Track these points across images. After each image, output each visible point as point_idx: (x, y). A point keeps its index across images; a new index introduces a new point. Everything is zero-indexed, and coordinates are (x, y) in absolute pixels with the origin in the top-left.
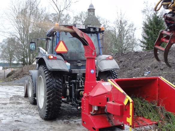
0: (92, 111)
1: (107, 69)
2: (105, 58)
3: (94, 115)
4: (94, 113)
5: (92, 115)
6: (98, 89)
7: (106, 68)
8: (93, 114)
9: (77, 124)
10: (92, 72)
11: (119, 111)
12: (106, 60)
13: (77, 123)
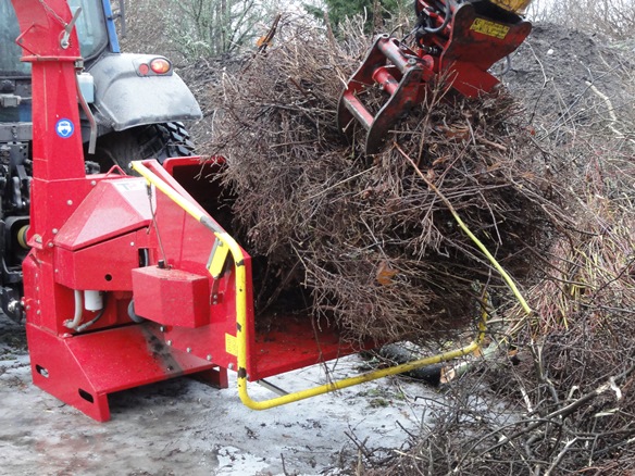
0: (71, 317)
1: (145, 119)
2: (133, 69)
3: (82, 332)
4: (83, 326)
5: (73, 333)
6: (94, 213)
7: (137, 115)
8: (79, 329)
9: (10, 380)
10: (65, 131)
11: (191, 309)
12: (138, 79)
13: (12, 376)
